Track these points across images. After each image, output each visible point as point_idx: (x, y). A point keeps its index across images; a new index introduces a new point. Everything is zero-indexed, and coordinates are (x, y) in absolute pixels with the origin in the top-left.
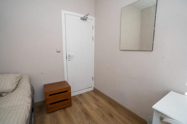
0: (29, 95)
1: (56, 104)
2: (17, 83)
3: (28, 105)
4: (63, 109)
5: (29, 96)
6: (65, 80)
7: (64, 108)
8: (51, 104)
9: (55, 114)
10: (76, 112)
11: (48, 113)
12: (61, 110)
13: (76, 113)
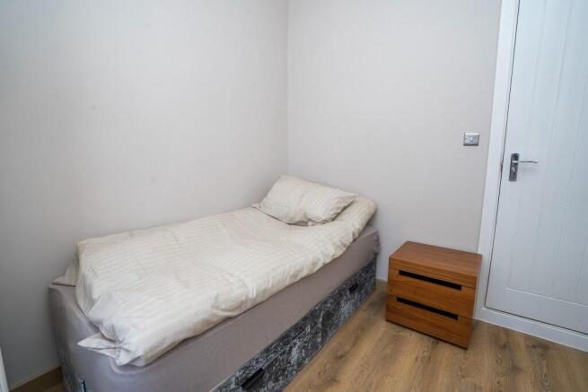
0: (340, 241)
1: (414, 308)
2: (339, 211)
3: (321, 257)
4: (432, 340)
5: (339, 244)
6: (479, 252)
7: (438, 339)
8: (400, 300)
9: (401, 333)
10: (467, 379)
11: (387, 321)
12: (426, 338)
13: (463, 380)
